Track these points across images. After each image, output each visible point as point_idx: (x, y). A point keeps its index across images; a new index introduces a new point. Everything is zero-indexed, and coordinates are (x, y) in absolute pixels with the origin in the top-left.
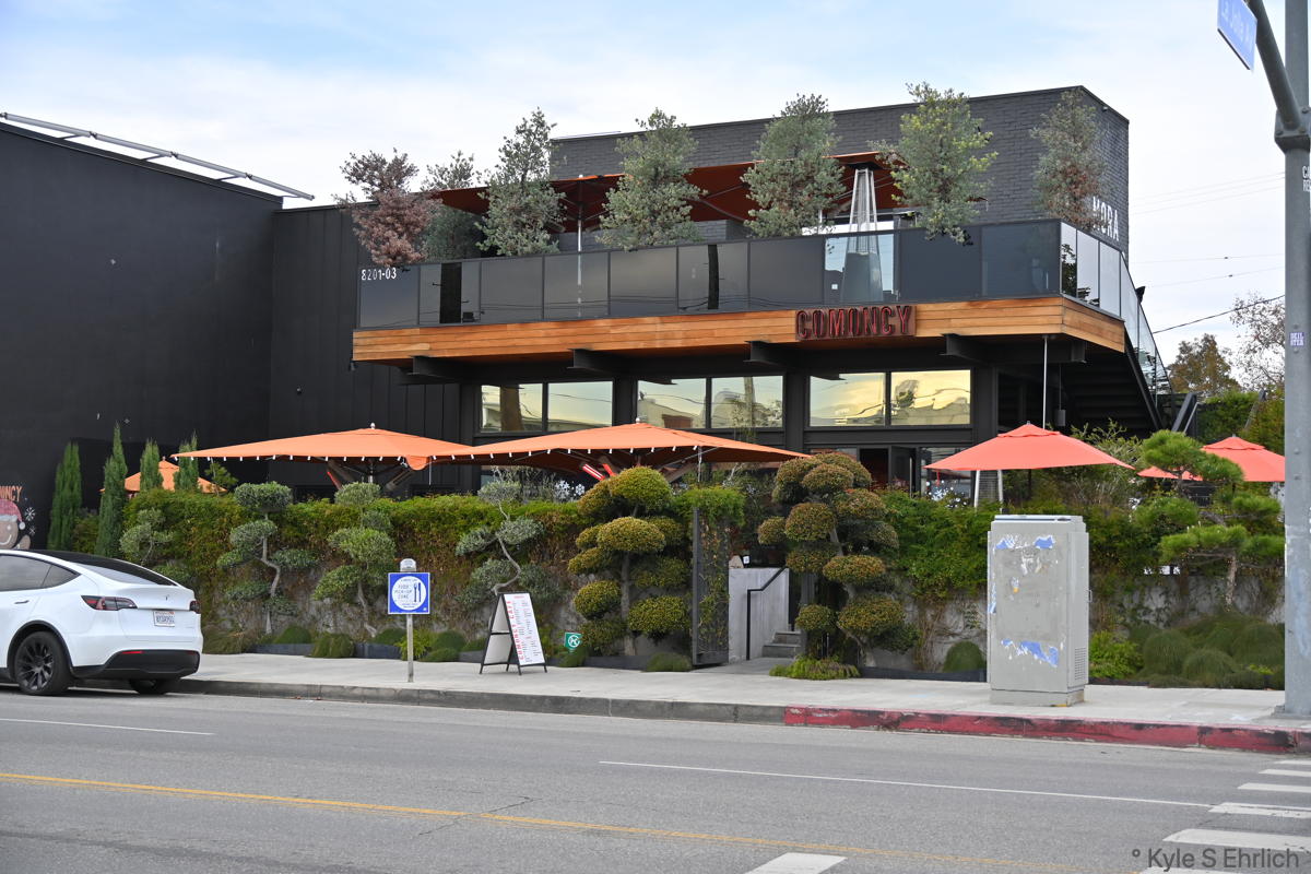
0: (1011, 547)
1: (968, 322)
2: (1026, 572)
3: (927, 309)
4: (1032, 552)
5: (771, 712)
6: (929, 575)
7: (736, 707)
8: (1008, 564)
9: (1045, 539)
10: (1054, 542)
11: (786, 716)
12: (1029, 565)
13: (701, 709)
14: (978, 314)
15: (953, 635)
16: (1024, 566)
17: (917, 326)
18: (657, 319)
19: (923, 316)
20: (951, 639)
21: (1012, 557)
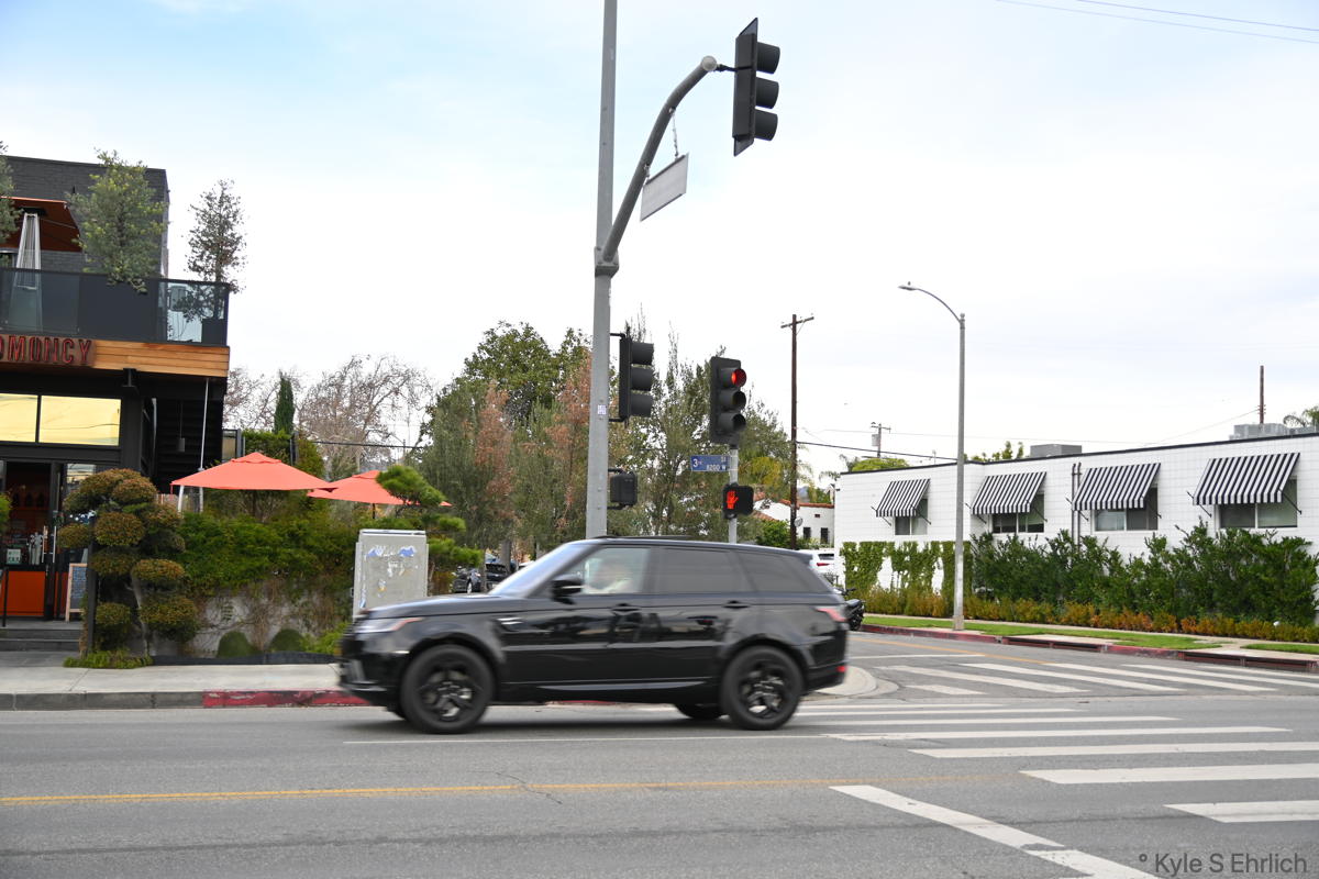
0: (380, 554)
1: (144, 360)
2: (391, 575)
3: (105, 345)
4: (397, 559)
5: (190, 697)
6: (198, 576)
7: (153, 695)
8: (377, 568)
9: (408, 548)
10: (414, 550)
11: (205, 700)
12: (394, 569)
13: (118, 698)
14: (152, 353)
15: (212, 626)
16: (390, 570)
17: (95, 359)
19: (100, 351)
20: (210, 630)
21: (379, 564)
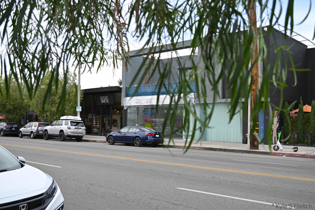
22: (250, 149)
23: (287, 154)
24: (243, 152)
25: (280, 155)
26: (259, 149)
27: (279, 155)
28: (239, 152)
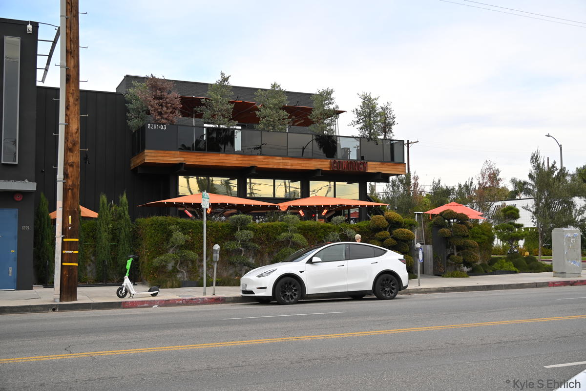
0: (569, 236)
1: (381, 168)
3: (371, 164)
4: (573, 237)
8: (569, 240)
10: (578, 234)
12: (573, 241)
14: (383, 166)
18: (281, 158)
22: (60, 301)
23: (158, 301)
24: (54, 310)
25: (145, 305)
26: (76, 300)
27: (142, 305)
28: (44, 310)
